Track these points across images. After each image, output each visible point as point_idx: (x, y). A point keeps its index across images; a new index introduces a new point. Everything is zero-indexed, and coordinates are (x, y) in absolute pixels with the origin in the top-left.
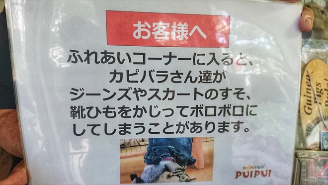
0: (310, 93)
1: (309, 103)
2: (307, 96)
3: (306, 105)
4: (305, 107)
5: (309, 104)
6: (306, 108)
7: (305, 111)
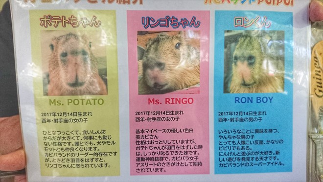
0: (320, 76)
1: (319, 85)
2: (317, 78)
3: (316, 87)
4: (315, 89)
5: (320, 87)
6: (317, 91)
7: (316, 94)
